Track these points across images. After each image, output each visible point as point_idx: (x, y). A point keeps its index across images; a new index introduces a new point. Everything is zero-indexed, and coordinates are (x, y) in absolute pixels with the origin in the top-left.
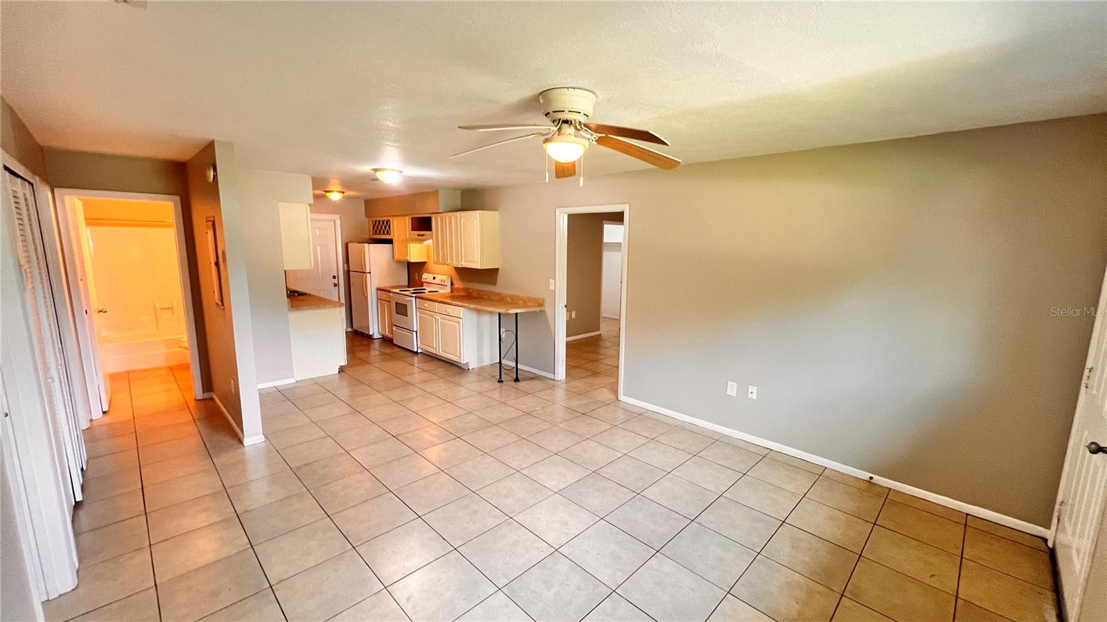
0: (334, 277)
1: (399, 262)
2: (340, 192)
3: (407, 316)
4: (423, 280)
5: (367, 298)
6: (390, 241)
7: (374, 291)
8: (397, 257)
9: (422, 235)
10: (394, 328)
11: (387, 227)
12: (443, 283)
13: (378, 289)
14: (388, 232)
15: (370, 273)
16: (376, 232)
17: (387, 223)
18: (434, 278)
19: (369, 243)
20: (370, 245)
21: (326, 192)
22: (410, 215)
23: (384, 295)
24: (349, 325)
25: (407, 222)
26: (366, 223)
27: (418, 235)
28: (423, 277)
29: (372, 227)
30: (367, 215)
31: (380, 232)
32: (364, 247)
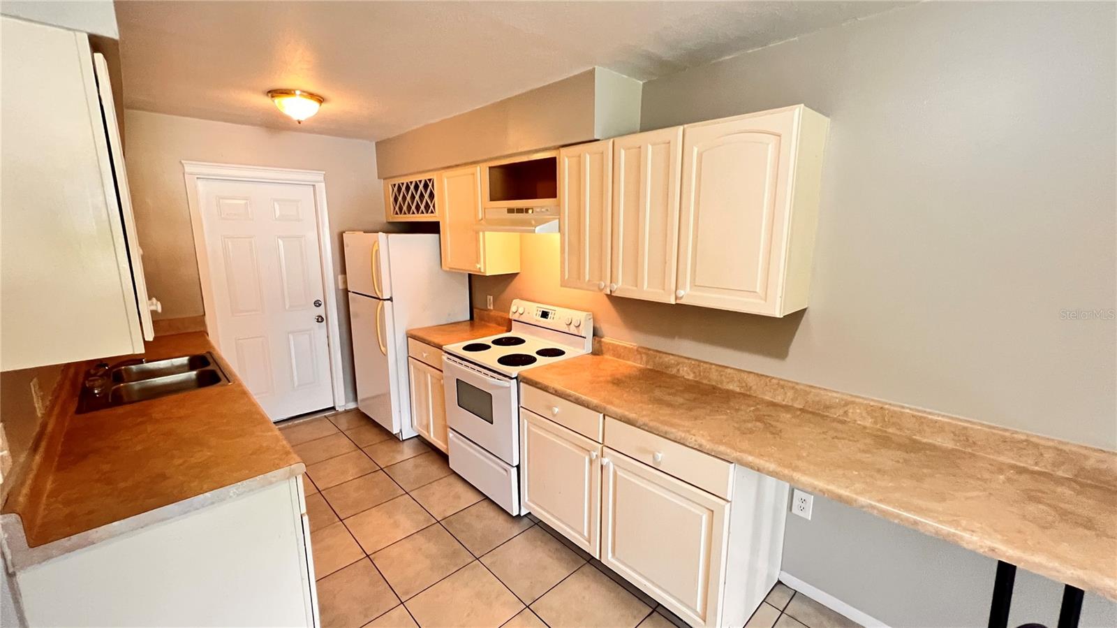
0: (317, 304)
1: (453, 273)
2: (312, 95)
3: (492, 423)
4: (511, 316)
5: (385, 355)
6: (433, 228)
7: (401, 337)
8: (450, 261)
9: (520, 211)
10: (451, 435)
11: (426, 196)
12: (573, 330)
13: (411, 336)
14: (427, 206)
15: (391, 299)
16: (401, 209)
17: (426, 186)
18: (545, 315)
19: (387, 232)
20: (392, 236)
21: (274, 93)
22: (485, 161)
23: (426, 352)
24: (351, 395)
25: (480, 179)
26: (382, 193)
27: (511, 211)
28: (513, 309)
29: (392, 199)
30: (383, 176)
31: (409, 208)
32: (376, 242)
